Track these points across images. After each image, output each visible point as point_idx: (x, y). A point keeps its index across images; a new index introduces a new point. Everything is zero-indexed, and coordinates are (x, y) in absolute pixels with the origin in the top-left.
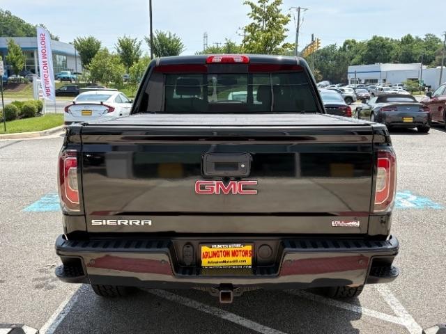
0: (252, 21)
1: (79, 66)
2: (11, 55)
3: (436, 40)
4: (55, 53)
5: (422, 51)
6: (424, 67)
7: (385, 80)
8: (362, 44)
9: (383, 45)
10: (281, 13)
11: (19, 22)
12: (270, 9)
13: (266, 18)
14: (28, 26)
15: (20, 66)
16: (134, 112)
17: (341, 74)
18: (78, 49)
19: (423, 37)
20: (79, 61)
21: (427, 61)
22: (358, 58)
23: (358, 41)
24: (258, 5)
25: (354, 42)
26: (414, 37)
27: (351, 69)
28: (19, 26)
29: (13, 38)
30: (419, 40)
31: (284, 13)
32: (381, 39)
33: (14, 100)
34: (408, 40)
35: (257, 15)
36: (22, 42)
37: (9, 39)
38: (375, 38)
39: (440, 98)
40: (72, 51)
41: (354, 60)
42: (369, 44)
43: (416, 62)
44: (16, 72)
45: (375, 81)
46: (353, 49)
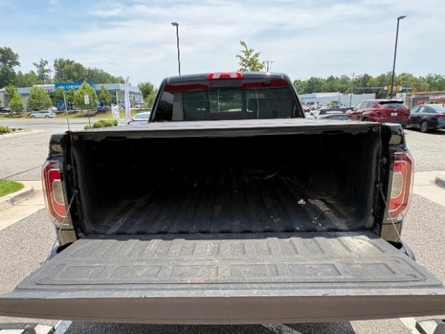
0: (241, 67)
1: (142, 100)
2: (103, 94)
3: (348, 79)
4: (130, 93)
5: (340, 86)
6: (341, 94)
7: (318, 103)
9: (317, 82)
10: (259, 62)
11: (108, 76)
12: (252, 60)
13: (249, 65)
14: (113, 77)
15: (108, 100)
16: (151, 120)
18: (141, 89)
19: (339, 77)
20: (142, 97)
21: (343, 91)
26: (334, 77)
28: (108, 77)
29: (104, 85)
30: (337, 79)
31: (260, 62)
32: (316, 79)
33: (100, 120)
34: (331, 79)
36: (109, 87)
37: (101, 85)
38: (312, 78)
39: (358, 111)
40: (138, 90)
42: (309, 82)
43: (336, 92)
44: (106, 104)
45: (313, 103)
46: (299, 85)
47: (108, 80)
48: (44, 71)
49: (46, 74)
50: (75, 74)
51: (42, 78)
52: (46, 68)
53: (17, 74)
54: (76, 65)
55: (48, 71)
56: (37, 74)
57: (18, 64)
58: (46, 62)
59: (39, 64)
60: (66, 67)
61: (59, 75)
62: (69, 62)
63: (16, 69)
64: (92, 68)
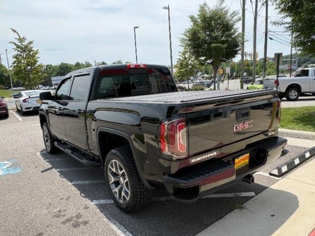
3: (91, 65)
8: (56, 67)
9: (67, 67)
17: (48, 82)
22: (55, 73)
23: (53, 65)
24: (19, 44)
25: (51, 65)
26: (80, 63)
27: (53, 78)
30: (83, 64)
35: (19, 49)
38: (62, 64)
41: (53, 75)
42: (60, 66)
46: (51, 69)
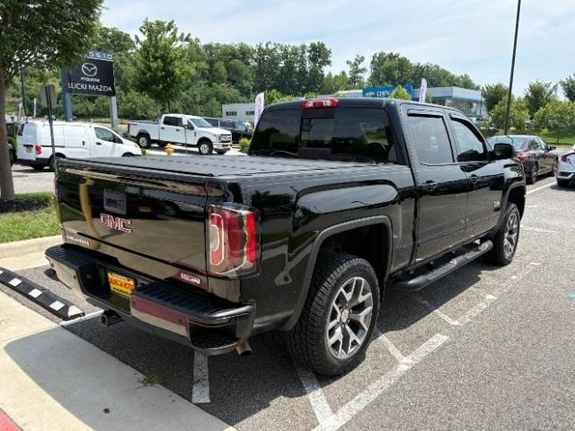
14: (452, 77)
18: (485, 96)
47: (444, 82)
48: (357, 71)
49: (359, 74)
50: (396, 73)
51: (352, 82)
52: (361, 66)
53: (326, 76)
54: (400, 60)
55: (363, 70)
56: (348, 76)
57: (329, 63)
58: (363, 58)
59: (353, 61)
60: (387, 64)
61: (375, 77)
62: (391, 57)
63: (326, 70)
64: (423, 63)
